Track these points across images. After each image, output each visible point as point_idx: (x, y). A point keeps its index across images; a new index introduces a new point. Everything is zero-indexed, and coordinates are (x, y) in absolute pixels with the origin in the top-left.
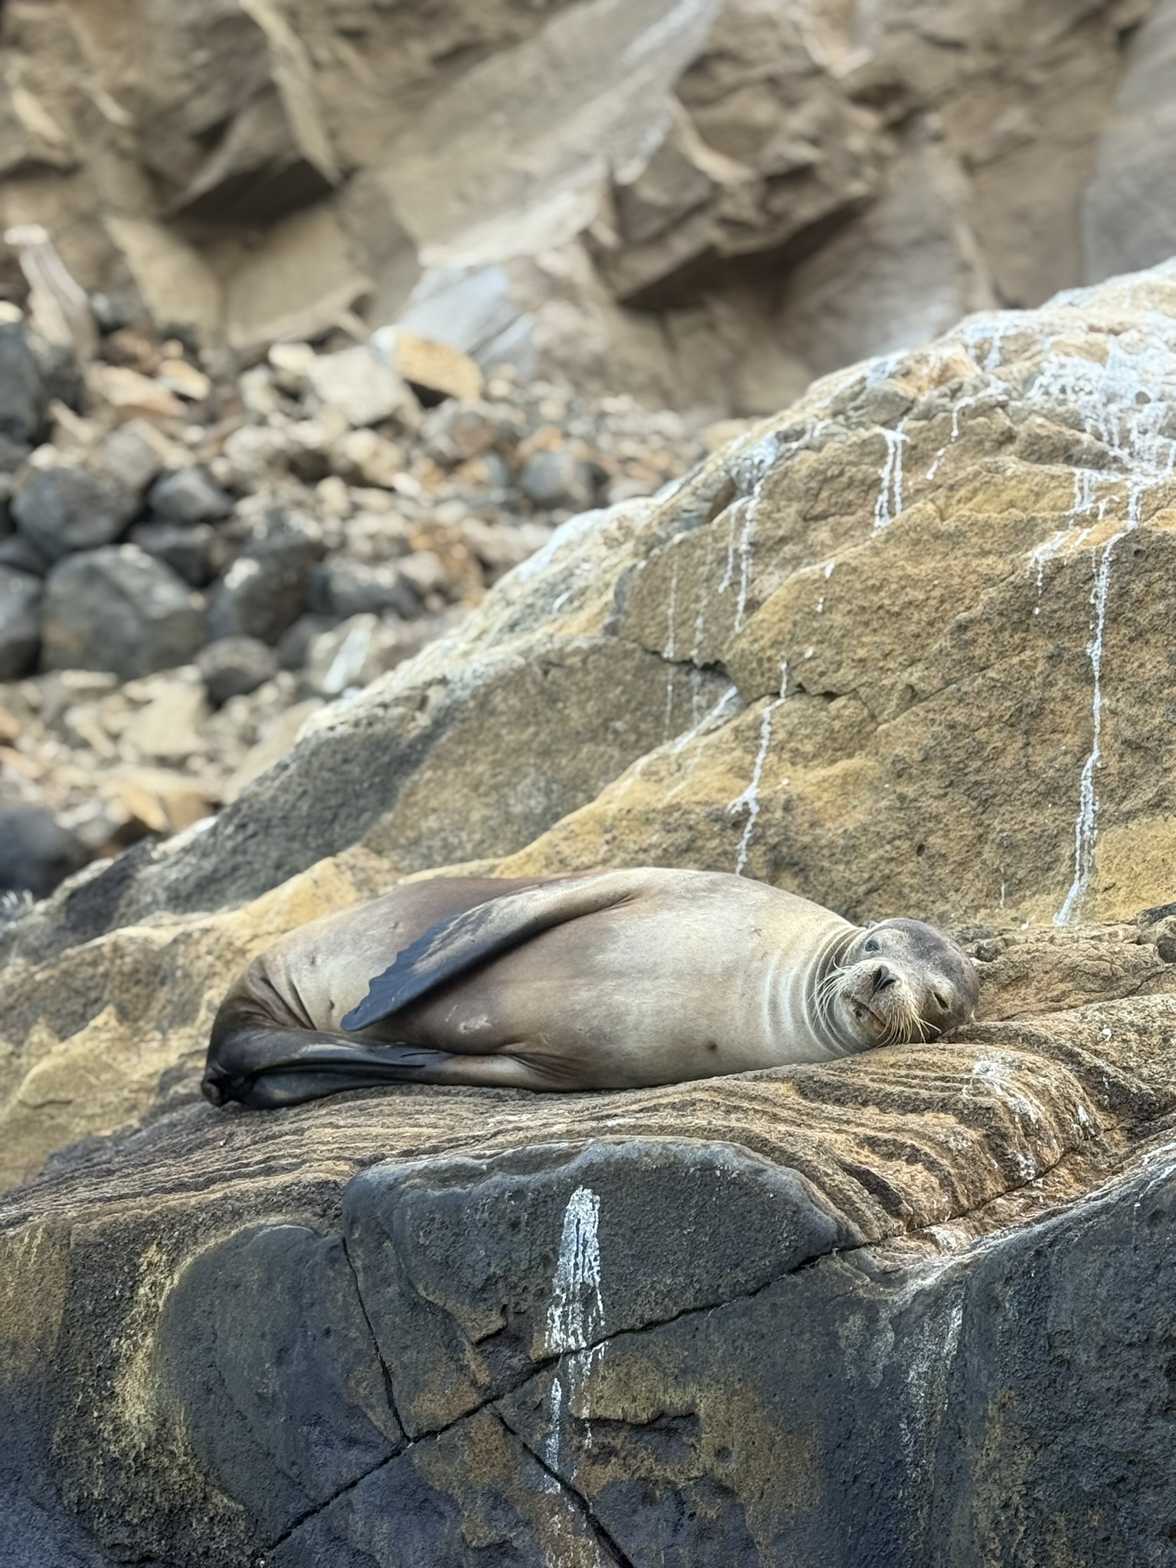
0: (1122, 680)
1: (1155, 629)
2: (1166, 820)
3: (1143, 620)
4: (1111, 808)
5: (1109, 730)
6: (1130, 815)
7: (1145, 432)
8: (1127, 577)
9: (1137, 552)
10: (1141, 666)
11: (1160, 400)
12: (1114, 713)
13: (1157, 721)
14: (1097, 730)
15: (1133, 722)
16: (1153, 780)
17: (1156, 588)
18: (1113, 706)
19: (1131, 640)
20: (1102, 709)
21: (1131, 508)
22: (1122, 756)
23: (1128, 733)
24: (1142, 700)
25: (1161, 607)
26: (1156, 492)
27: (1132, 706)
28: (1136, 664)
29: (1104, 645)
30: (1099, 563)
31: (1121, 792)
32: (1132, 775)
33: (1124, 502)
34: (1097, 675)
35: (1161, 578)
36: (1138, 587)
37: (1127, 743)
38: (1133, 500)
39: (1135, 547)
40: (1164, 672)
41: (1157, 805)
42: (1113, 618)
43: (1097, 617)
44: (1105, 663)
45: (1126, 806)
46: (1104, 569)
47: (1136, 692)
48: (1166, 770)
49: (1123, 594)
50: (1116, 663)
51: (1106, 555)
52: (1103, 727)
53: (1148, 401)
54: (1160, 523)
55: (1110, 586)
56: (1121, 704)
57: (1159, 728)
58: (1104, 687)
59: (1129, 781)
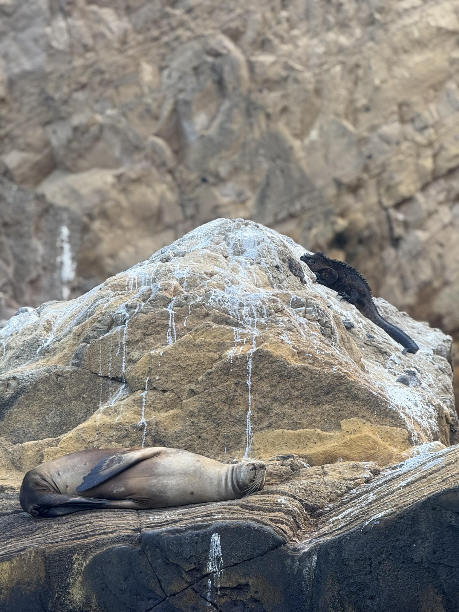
0: (257, 391)
1: (266, 377)
2: (273, 430)
3: (262, 374)
4: (256, 427)
5: (253, 405)
6: (262, 429)
7: (246, 316)
8: (257, 363)
9: (260, 356)
10: (262, 387)
11: (247, 306)
12: (255, 400)
13: (268, 403)
14: (250, 405)
15: (261, 403)
16: (267, 419)
17: (266, 366)
18: (255, 398)
19: (259, 380)
20: (251, 399)
21: (254, 341)
22: (258, 412)
23: (260, 406)
24: (263, 397)
25: (267, 371)
26: (260, 337)
27: (260, 398)
28: (261, 387)
29: (251, 381)
30: (249, 358)
31: (258, 422)
32: (261, 418)
33: (251, 339)
34: (250, 389)
35: (267, 363)
36: (260, 365)
37: (259, 409)
38: (254, 339)
39: (260, 354)
40: (269, 389)
41: (270, 426)
42: (254, 374)
43: (249, 373)
44: (252, 386)
45: (260, 426)
46: (250, 359)
47: (262, 395)
48: (271, 417)
49: (256, 367)
50: (255, 386)
51: (251, 356)
52: (252, 404)
53: (243, 306)
54: (265, 347)
55: (253, 365)
56: (257, 398)
57: (269, 405)
58: (251, 393)
59: (260, 420)
